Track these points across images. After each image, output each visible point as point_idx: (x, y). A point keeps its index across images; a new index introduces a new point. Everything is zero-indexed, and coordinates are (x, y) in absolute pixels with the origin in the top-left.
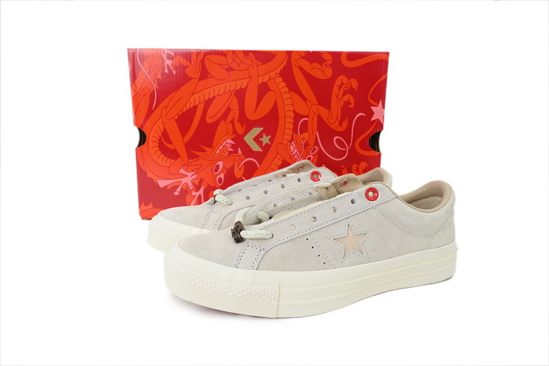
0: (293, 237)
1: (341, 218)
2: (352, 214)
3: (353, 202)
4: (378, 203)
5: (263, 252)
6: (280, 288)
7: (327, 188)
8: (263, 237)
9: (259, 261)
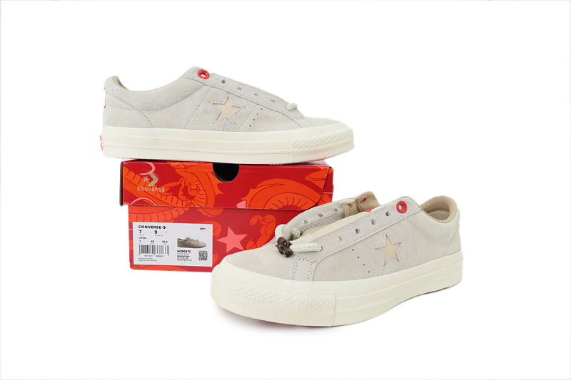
0: (341, 248)
1: (380, 229)
2: (388, 226)
3: (387, 215)
4: (408, 215)
5: (314, 265)
6: (335, 296)
7: (349, 205)
8: (314, 250)
9: (313, 272)
